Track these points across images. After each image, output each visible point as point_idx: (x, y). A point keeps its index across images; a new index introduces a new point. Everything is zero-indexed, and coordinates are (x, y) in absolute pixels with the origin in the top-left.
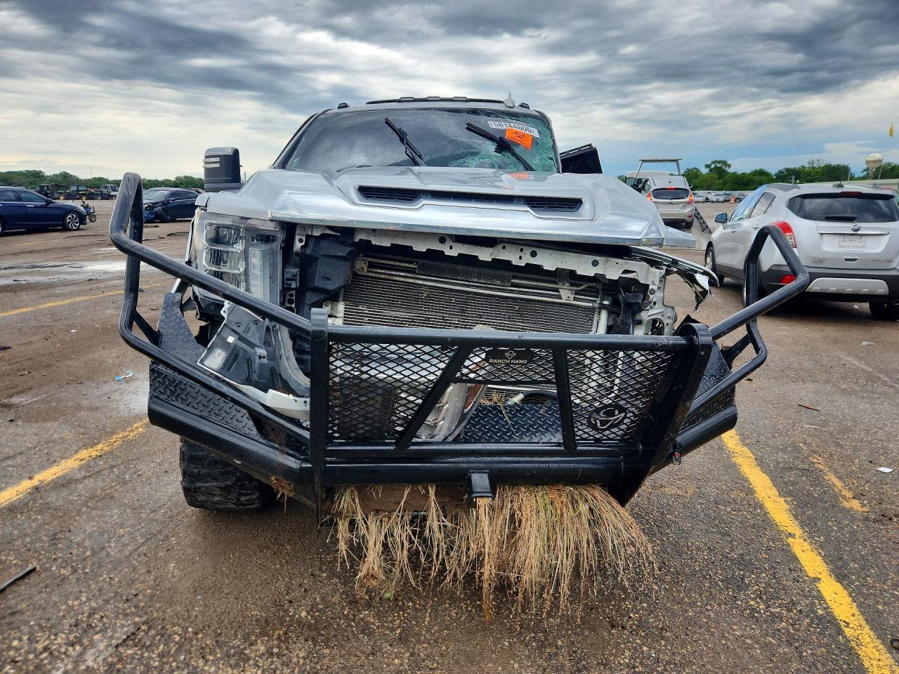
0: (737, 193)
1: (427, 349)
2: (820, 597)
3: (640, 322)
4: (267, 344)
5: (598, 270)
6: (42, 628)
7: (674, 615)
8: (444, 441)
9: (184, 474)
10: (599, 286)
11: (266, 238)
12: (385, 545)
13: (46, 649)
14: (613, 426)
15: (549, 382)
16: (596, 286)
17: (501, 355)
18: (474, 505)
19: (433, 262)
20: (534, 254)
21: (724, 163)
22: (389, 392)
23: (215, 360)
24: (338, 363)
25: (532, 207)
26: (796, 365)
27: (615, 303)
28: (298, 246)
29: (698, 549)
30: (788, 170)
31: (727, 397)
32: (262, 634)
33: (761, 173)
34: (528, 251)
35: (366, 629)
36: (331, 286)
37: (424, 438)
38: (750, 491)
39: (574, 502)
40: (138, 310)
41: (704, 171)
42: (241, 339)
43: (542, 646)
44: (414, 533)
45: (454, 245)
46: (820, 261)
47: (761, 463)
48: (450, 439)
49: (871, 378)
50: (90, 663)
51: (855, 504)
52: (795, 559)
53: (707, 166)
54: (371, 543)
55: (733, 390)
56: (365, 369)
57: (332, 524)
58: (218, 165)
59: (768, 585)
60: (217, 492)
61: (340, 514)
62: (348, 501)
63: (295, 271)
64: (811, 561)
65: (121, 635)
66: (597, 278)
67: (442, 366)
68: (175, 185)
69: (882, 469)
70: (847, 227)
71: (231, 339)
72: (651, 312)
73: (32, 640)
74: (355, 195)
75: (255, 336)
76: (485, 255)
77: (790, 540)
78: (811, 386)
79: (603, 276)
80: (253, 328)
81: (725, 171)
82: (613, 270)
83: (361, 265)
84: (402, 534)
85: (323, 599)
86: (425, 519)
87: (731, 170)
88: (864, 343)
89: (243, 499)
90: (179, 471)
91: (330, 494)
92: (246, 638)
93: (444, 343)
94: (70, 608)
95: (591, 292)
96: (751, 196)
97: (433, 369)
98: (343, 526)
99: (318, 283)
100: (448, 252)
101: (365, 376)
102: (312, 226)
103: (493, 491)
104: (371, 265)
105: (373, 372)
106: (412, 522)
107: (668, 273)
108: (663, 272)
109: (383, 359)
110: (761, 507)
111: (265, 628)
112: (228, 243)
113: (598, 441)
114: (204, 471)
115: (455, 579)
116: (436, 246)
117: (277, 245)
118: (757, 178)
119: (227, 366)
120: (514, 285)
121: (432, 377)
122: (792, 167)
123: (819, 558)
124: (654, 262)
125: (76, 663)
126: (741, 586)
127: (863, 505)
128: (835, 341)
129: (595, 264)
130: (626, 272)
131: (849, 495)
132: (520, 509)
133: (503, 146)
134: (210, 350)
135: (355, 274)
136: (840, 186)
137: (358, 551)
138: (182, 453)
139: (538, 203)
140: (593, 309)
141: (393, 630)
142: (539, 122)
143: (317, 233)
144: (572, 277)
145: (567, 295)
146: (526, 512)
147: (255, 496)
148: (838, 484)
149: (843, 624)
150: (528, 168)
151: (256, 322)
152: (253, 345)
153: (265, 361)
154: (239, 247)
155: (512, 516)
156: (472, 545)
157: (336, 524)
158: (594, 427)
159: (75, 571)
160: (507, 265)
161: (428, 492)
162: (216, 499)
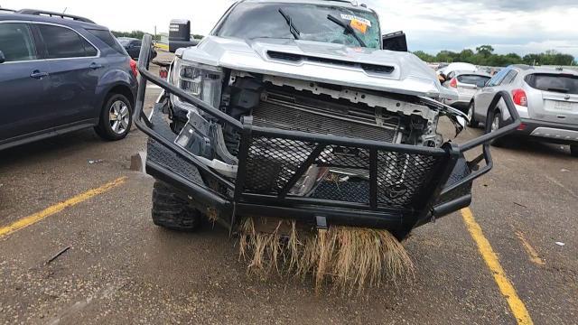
0: (495, 68)
1: (302, 143)
2: (508, 305)
3: (421, 141)
4: (210, 136)
5: (399, 109)
6: (78, 277)
7: (422, 306)
8: (304, 196)
9: (154, 205)
10: (399, 118)
11: (214, 76)
12: (265, 250)
13: (81, 287)
14: (399, 196)
15: (365, 168)
16: (398, 118)
17: (341, 151)
18: (317, 233)
19: (305, 97)
20: (363, 97)
21: (489, 47)
22: (278, 165)
23: (183, 142)
24: (254, 147)
25: (365, 69)
26: (516, 180)
27: (407, 129)
28: (231, 82)
29: (441, 274)
30: (532, 55)
31: (466, 187)
32: (196, 291)
33: (514, 56)
34: (360, 95)
35: (251, 295)
36: (247, 106)
37: (293, 193)
38: (476, 248)
39: (372, 238)
40: (144, 111)
41: (475, 52)
42: (196, 131)
43: (347, 313)
44: (281, 246)
45: (319, 88)
46: (542, 116)
47: (485, 233)
48: (308, 195)
49: (562, 191)
50: (106, 296)
51: (538, 261)
52: (497, 285)
53: (477, 49)
54: (258, 249)
55: (471, 184)
56: (267, 152)
57: (237, 237)
58: (177, 30)
59: (478, 296)
60: (171, 216)
61: (242, 232)
62: (248, 225)
63: (228, 96)
64: (505, 287)
65: (121, 284)
66: (398, 114)
67: (309, 154)
68: (132, 36)
69: (559, 243)
70: (561, 96)
71: (191, 131)
72: (428, 136)
73: (74, 282)
74: (265, 56)
75: (204, 131)
76: (335, 95)
77: (495, 275)
78: (524, 193)
79: (402, 113)
80: (203, 126)
81: (489, 53)
82: (408, 110)
83: (264, 95)
84: (275, 246)
85: (228, 278)
86: (288, 240)
87: (493, 53)
88: (563, 170)
89: (185, 222)
90: (151, 202)
91: (239, 219)
92: (187, 293)
93: (310, 141)
94: (93, 270)
95: (394, 121)
96: (504, 70)
97: (303, 155)
98: (243, 239)
99: (240, 104)
100: (315, 92)
101: (266, 156)
102: (240, 72)
103: (328, 226)
104: (270, 96)
105: (271, 154)
106: (280, 240)
107: (440, 114)
108: (437, 113)
109: (277, 148)
110: (481, 256)
111: (196, 289)
112: (191, 78)
113: (390, 204)
114: (165, 204)
115: (301, 274)
116: (308, 88)
117: (219, 81)
118: (511, 59)
119: (189, 146)
120: (349, 114)
121: (302, 160)
122: (535, 53)
123: (510, 287)
124: (433, 107)
125: (99, 296)
126: (463, 295)
127: (543, 261)
128: (544, 168)
129: (398, 105)
130: (415, 111)
131: (535, 255)
132: (342, 238)
133: (348, 30)
134: (181, 136)
135: (261, 101)
136: (561, 69)
137: (250, 253)
138: (154, 194)
139: (368, 67)
140: (394, 131)
141: (265, 297)
142: (371, 16)
143: (242, 76)
144: (384, 112)
145: (379, 122)
146: (345, 239)
147: (191, 221)
148: (530, 248)
149: (518, 321)
150: (363, 45)
151: (205, 123)
152: (202, 135)
153: (209, 145)
154: (198, 80)
155: (337, 241)
156: (313, 256)
157: (240, 238)
158: (388, 197)
159: (93, 251)
160: (347, 102)
161: (291, 225)
162: (170, 221)
